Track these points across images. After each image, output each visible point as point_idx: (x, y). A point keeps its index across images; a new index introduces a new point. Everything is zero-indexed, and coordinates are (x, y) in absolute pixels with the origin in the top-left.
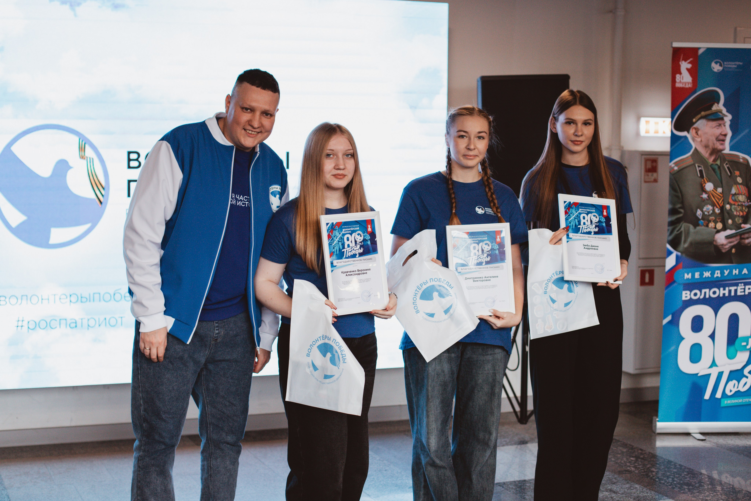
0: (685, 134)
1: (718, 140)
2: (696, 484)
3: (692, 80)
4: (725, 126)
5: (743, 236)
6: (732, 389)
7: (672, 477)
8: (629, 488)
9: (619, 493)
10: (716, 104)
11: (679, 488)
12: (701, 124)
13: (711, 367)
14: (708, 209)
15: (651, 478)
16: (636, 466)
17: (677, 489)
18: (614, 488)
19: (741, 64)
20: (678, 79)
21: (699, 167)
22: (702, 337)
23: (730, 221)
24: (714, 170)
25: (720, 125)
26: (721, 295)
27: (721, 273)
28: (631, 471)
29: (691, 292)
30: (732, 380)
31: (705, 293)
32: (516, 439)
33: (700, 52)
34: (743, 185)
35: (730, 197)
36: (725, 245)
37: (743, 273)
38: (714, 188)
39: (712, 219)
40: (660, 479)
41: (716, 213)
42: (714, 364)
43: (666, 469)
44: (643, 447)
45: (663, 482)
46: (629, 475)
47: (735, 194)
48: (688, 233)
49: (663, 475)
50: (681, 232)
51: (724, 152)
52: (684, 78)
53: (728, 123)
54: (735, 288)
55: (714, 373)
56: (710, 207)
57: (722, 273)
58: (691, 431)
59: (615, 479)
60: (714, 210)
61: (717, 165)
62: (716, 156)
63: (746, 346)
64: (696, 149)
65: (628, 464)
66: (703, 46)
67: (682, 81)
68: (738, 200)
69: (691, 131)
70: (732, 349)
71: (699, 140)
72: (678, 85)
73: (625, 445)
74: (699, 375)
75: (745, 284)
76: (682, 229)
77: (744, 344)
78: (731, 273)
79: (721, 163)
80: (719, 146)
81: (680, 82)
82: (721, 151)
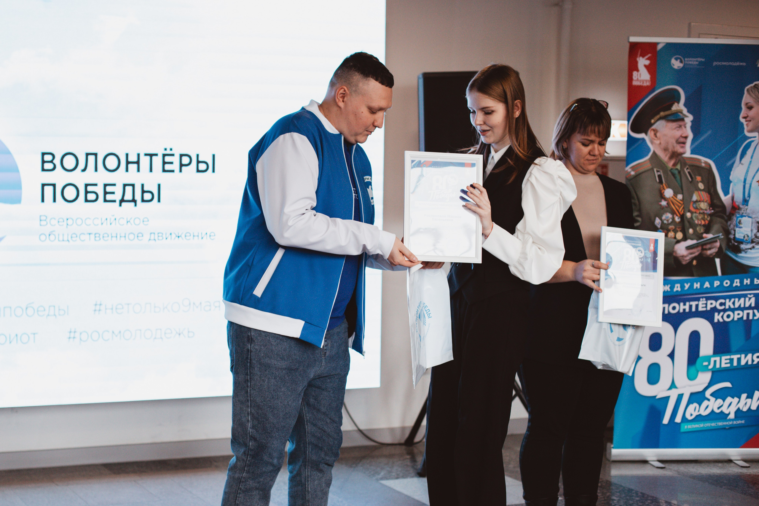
0: (642, 136)
1: (678, 142)
3: (651, 78)
4: (685, 127)
5: (705, 247)
6: (693, 412)
10: (676, 104)
12: (660, 125)
13: (670, 389)
14: (667, 217)
19: (703, 60)
20: (635, 77)
21: (658, 171)
22: (661, 357)
23: (691, 231)
24: (673, 175)
25: (680, 126)
26: (681, 311)
30: (692, 403)
31: (664, 308)
33: (659, 47)
34: (706, 192)
35: (691, 204)
36: (686, 257)
37: (705, 287)
38: (674, 195)
39: (672, 228)
41: (675, 222)
42: (673, 386)
47: (697, 201)
51: (684, 155)
52: (642, 75)
53: (689, 125)
54: (696, 303)
55: (673, 395)
56: (669, 215)
57: (682, 287)
58: (648, 459)
60: (673, 219)
61: (677, 169)
62: (676, 160)
63: (707, 366)
64: (654, 153)
66: (662, 41)
67: (639, 78)
68: (700, 207)
69: (649, 132)
70: (693, 369)
71: (658, 142)
72: (635, 83)
74: (658, 397)
75: (707, 299)
77: (706, 363)
78: (691, 286)
79: (681, 167)
80: (679, 149)
81: (638, 80)
82: (681, 154)
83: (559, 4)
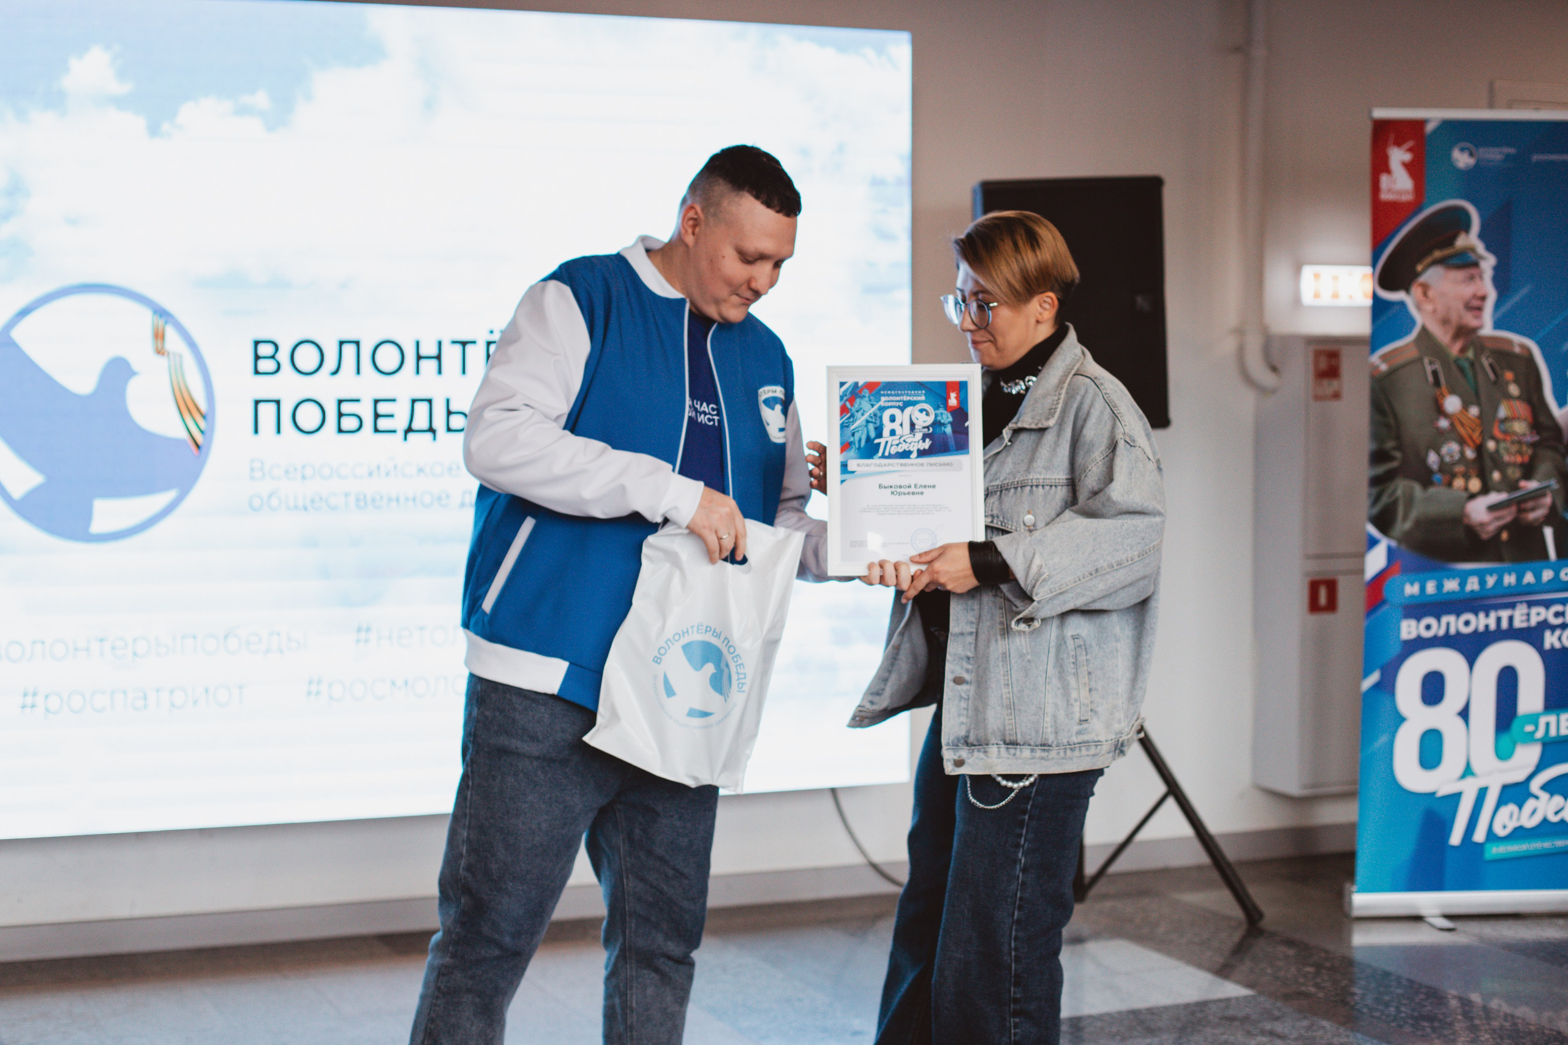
0: (1399, 295)
1: (1468, 307)
2: (1446, 1017)
3: (1415, 186)
4: (1481, 277)
5: (1523, 506)
6: (1507, 823)
7: (1394, 1004)
8: (1309, 1028)
9: (1290, 1039)
10: (1463, 235)
11: (1412, 1025)
12: (1434, 277)
13: (1463, 776)
14: (1450, 450)
15: (1353, 1008)
16: (1318, 983)
17: (1407, 1029)
18: (1279, 1027)
19: (1511, 151)
20: (1385, 185)
21: (1431, 363)
22: (1443, 716)
23: (1496, 476)
24: (1461, 370)
25: (1472, 278)
26: (1481, 628)
27: (1480, 583)
28: (1309, 993)
29: (1419, 621)
30: (1506, 803)
31: (1448, 624)
33: (1430, 128)
34: (1523, 401)
36: (1488, 524)
37: (1525, 581)
38: (1463, 408)
39: (1460, 471)
40: (1371, 1010)
41: (1467, 459)
42: (1468, 771)
43: (1382, 989)
44: (1330, 947)
45: (1377, 1014)
46: (1305, 1002)
47: (1506, 419)
48: (1410, 501)
49: (1377, 1000)
50: (1396, 500)
51: (1482, 333)
52: (1397, 180)
53: (1488, 274)
54: (1510, 612)
55: (1469, 790)
56: (1455, 447)
57: (1482, 583)
58: (1423, 912)
59: (1279, 1009)
60: (1462, 453)
61: (1467, 359)
62: (1466, 341)
63: (1533, 733)
64: (1424, 330)
65: (1301, 980)
66: (1433, 116)
67: (1393, 187)
68: (1513, 431)
69: (1413, 289)
70: (1505, 739)
72: (1385, 196)
73: (1290, 943)
74: (1440, 793)
75: (1531, 604)
76: (1399, 492)
77: (1529, 728)
78: (1500, 581)
79: (1475, 354)
80: (1470, 320)
81: (1389, 190)
82: (1474, 330)
83: (1242, 49)
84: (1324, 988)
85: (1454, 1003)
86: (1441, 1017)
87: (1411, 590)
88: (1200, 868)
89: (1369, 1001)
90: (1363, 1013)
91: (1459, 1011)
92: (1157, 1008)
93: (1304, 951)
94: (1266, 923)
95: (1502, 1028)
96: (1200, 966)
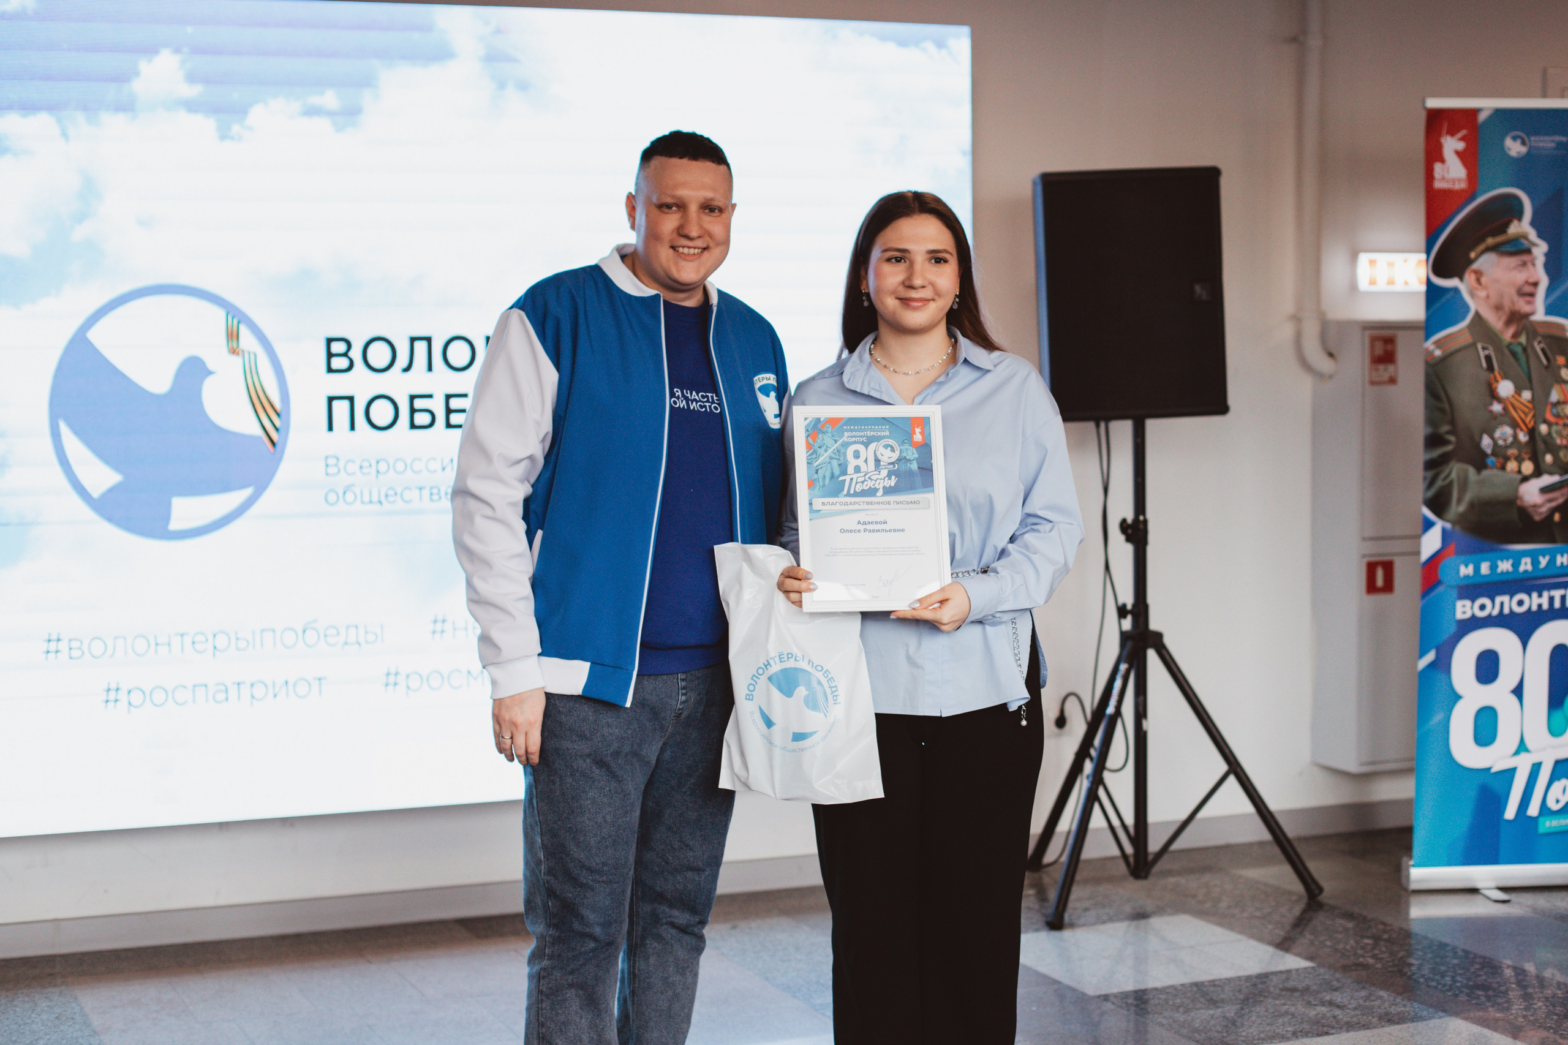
0: (1453, 282)
1: (1521, 293)
2: (1500, 986)
3: (1467, 174)
4: (1534, 265)
6: (1560, 797)
7: (1450, 974)
8: (1367, 998)
10: (1515, 222)
11: (1468, 995)
12: (1487, 263)
13: (1517, 753)
14: (1503, 434)
15: (1410, 978)
16: (1377, 954)
17: (1463, 998)
18: (1338, 997)
19: (1564, 139)
20: (1439, 174)
21: (1484, 349)
22: (1498, 694)
23: (1549, 458)
24: (1514, 354)
25: (1524, 264)
26: (1534, 608)
27: (1533, 564)
28: (1367, 964)
29: (1473, 601)
30: (1559, 779)
31: (1502, 604)
32: (1128, 909)
33: (1482, 117)
35: (1549, 408)
36: (1540, 506)
38: (1516, 392)
39: (1513, 454)
40: (1427, 979)
41: (1520, 442)
42: (1522, 747)
43: (1438, 960)
44: (1388, 920)
45: (1433, 984)
46: (1363, 973)
47: (1558, 403)
48: (1464, 485)
49: (1433, 970)
50: (1451, 484)
51: (1534, 318)
52: (1451, 169)
53: (1540, 260)
54: (1562, 592)
55: (1523, 765)
56: (1508, 430)
57: (1535, 563)
58: (1478, 885)
59: (1338, 980)
60: (1515, 436)
61: (1520, 344)
62: (1518, 327)
64: (1477, 315)
65: (1360, 952)
66: (1486, 104)
67: (1446, 176)
68: (1565, 415)
69: (1466, 276)
70: (1558, 716)
71: (1482, 294)
72: (1438, 185)
73: (1350, 916)
74: (1494, 770)
76: (1454, 476)
78: (1552, 561)
79: (1528, 339)
80: (1523, 306)
81: (1443, 179)
82: (1527, 315)
83: (1297, 39)
84: (1381, 959)
85: (1508, 972)
86: (1496, 986)
87: (1466, 570)
88: (1261, 844)
89: (1426, 971)
90: (1418, 982)
91: (1513, 980)
92: (1220, 980)
93: (1362, 922)
94: (1323, 898)
95: (1554, 996)
96: (1261, 939)
